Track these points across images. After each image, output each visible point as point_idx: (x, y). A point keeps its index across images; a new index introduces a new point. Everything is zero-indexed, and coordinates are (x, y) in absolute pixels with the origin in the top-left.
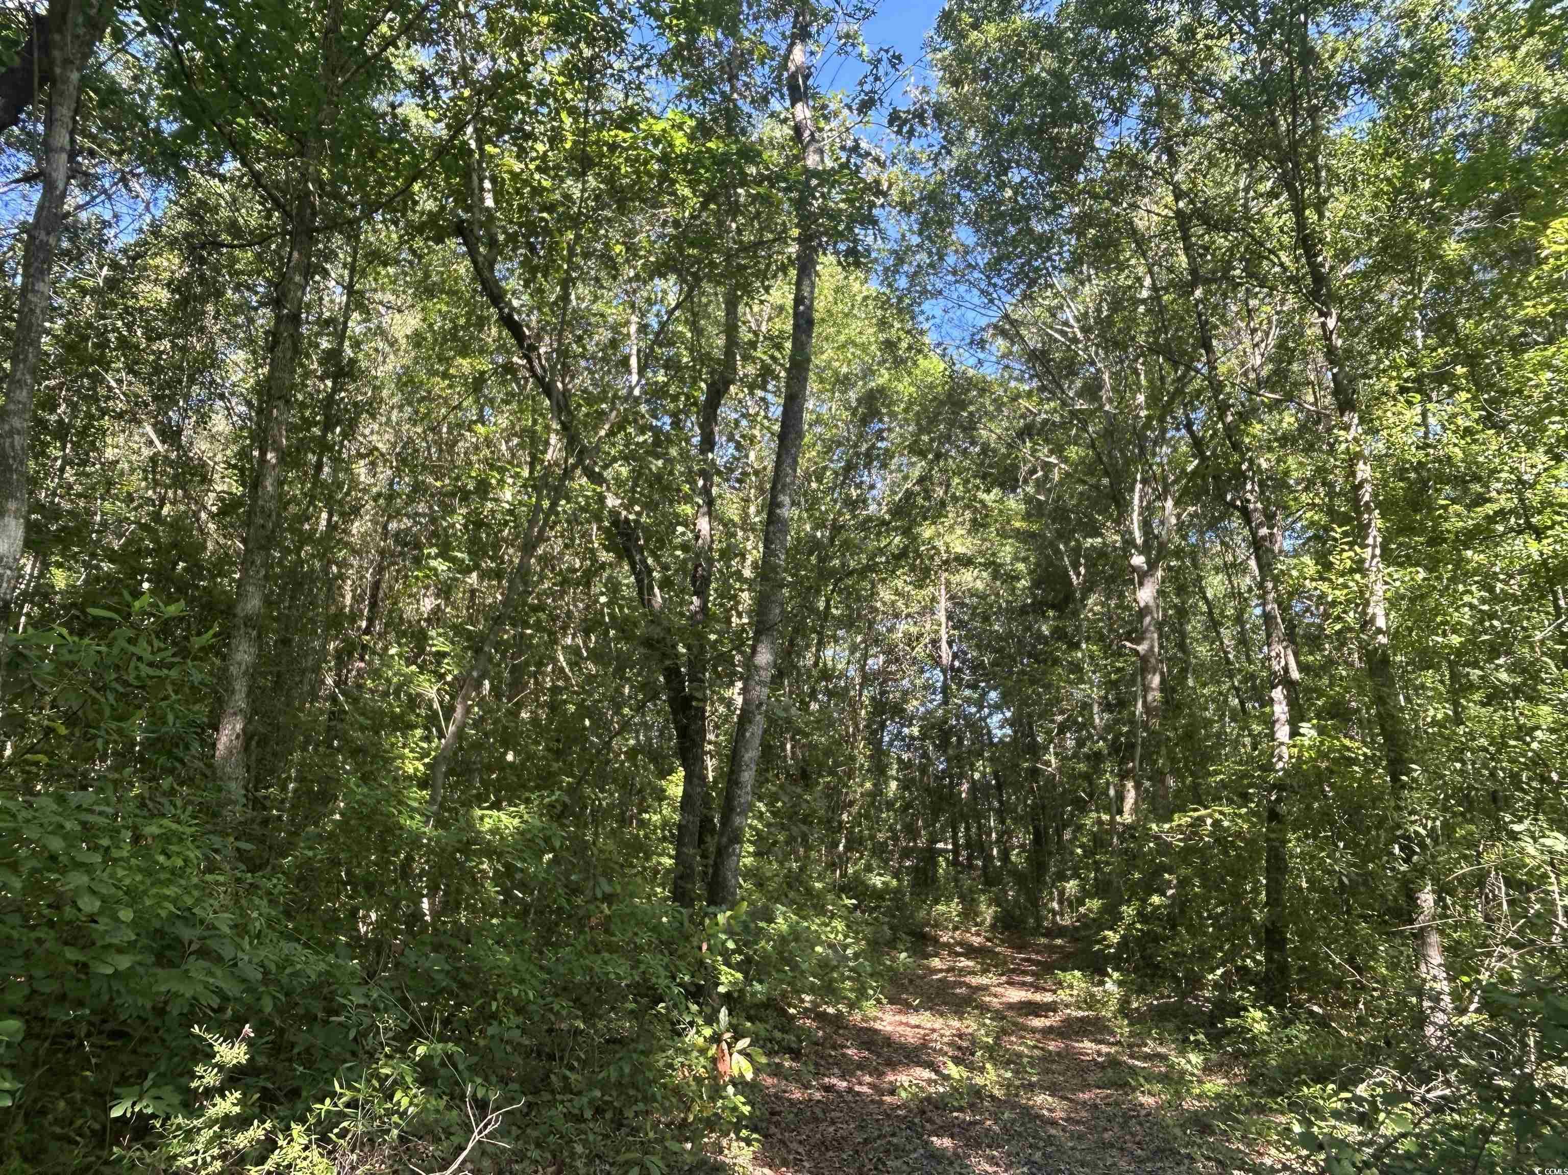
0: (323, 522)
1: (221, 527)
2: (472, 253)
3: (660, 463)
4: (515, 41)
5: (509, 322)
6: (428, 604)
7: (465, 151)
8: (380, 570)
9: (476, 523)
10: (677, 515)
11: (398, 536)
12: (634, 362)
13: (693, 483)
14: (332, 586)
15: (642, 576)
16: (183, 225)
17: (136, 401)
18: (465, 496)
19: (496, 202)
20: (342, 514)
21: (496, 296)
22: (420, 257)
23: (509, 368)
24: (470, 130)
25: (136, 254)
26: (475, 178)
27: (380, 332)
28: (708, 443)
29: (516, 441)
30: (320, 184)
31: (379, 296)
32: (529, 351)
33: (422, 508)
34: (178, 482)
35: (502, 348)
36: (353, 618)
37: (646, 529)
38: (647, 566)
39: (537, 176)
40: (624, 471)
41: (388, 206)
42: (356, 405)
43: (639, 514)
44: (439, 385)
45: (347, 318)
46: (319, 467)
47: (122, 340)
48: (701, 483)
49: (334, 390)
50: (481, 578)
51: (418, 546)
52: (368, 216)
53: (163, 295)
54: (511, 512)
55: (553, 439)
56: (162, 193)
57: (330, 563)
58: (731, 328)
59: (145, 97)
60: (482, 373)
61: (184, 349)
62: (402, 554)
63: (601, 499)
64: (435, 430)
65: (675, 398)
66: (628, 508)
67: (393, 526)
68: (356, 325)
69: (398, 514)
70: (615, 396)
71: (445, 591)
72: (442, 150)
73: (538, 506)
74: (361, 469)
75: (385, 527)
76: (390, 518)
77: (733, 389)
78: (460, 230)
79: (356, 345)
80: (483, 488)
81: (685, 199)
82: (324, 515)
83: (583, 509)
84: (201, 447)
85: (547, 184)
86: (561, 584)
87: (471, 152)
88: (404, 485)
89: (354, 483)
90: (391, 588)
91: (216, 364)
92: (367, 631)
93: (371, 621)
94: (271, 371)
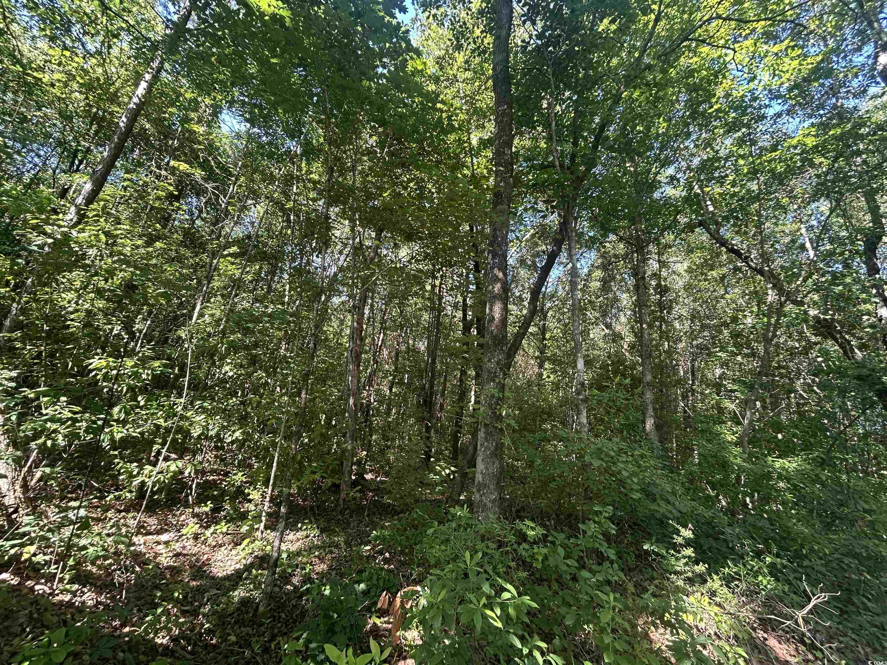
0: (667, 346)
1: (631, 354)
2: (708, 230)
3: (840, 287)
4: (708, 144)
5: (732, 250)
6: (718, 372)
7: (697, 195)
8: (693, 360)
9: (736, 335)
10: (860, 311)
11: (697, 346)
12: (808, 245)
13: (868, 293)
14: (674, 369)
15: (844, 345)
16: (599, 261)
17: (597, 319)
18: (726, 325)
19: (714, 207)
20: (673, 342)
21: (723, 243)
22: (685, 240)
23: (737, 269)
24: (696, 187)
25: (589, 275)
26: (702, 203)
27: (674, 272)
28: (873, 270)
29: (747, 297)
30: (643, 231)
31: (671, 260)
32: (746, 259)
33: (706, 333)
34: (614, 341)
35: (731, 262)
36: (686, 380)
37: (839, 322)
38: (846, 340)
39: (732, 189)
40: (816, 297)
41: (669, 228)
42: (670, 300)
43: (833, 315)
44: (704, 285)
45: (660, 271)
46: (661, 326)
47: (589, 301)
48: (874, 291)
49: (661, 298)
50: (743, 358)
51: (708, 349)
52: (662, 234)
53: (598, 284)
54: (753, 327)
55: (770, 292)
56: (592, 254)
57: (672, 360)
58: (874, 210)
59: (583, 228)
60: (723, 275)
61: (607, 299)
62: (701, 353)
63: (806, 312)
64: (705, 302)
65: (842, 254)
66: (825, 313)
67: (695, 343)
68: (664, 273)
69: (696, 338)
70: (801, 264)
71: (725, 364)
72: (687, 200)
73: (769, 323)
74: (677, 325)
75: (691, 343)
76: (693, 340)
78: (701, 224)
79: (665, 279)
80: (735, 319)
81: (821, 163)
82: (666, 343)
83: (795, 319)
84: (618, 328)
85: (737, 190)
86: (791, 355)
87: (699, 194)
88: (697, 326)
89: (675, 329)
90: (699, 367)
91: (618, 300)
92: (692, 385)
93: (693, 381)
94: (638, 297)
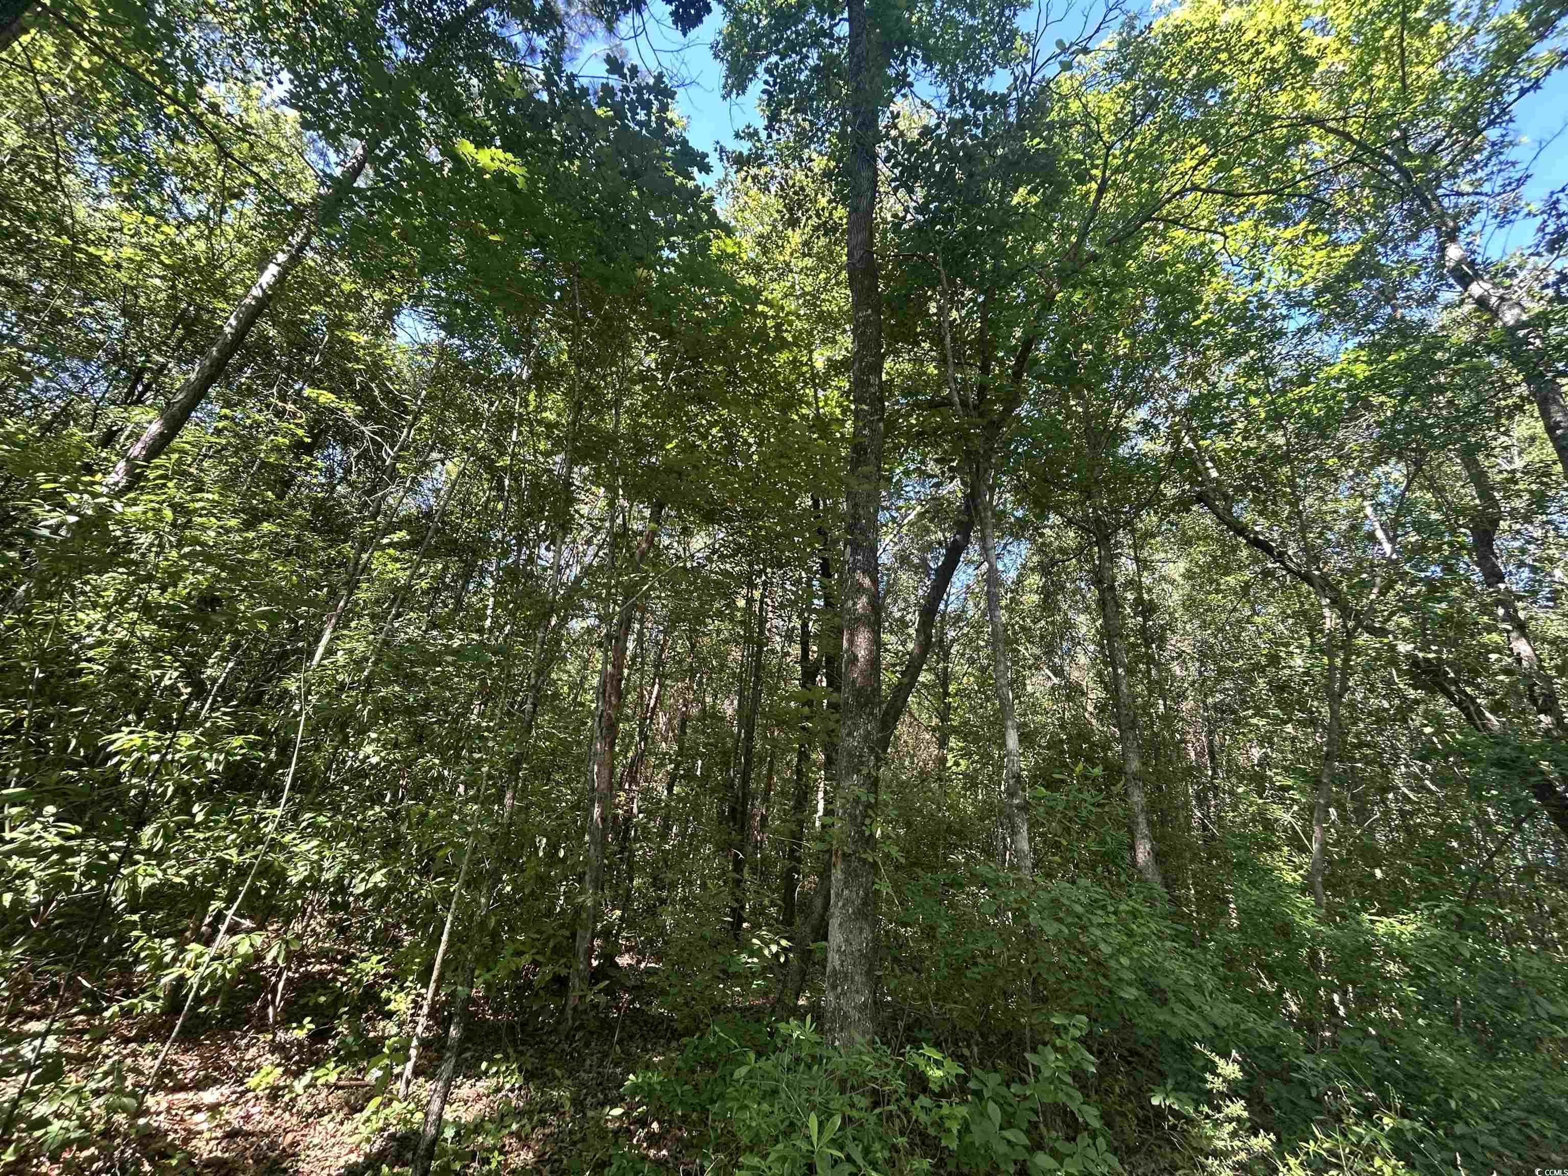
0: (1162, 707)
1: (1101, 721)
2: (1214, 509)
3: (1444, 605)
4: (1199, 373)
5: (1255, 542)
6: (1256, 753)
7: (1189, 452)
8: (1210, 733)
9: (1279, 687)
10: (1484, 645)
11: (1215, 707)
12: (1380, 534)
13: (1492, 614)
14: (1179, 746)
15: (1466, 705)
16: (1036, 559)
17: (1037, 658)
18: (1262, 670)
19: (1219, 471)
20: (1173, 699)
21: (1241, 530)
22: (1176, 524)
23: (1267, 574)
24: (1186, 439)
25: (1019, 581)
26: (1199, 464)
27: (1163, 578)
28: (1494, 576)
29: (1290, 621)
30: (1105, 509)
31: (1156, 557)
32: (1280, 557)
33: (1228, 684)
34: (1069, 698)
35: (1256, 561)
36: (1200, 768)
37: (1450, 664)
38: (1467, 695)
39: (1245, 443)
40: (1406, 622)
41: (1149, 504)
42: (1161, 626)
43: (1439, 652)
44: (1215, 599)
45: (1140, 576)
46: (1149, 671)
47: (1021, 627)
48: (1501, 611)
49: (1145, 622)
50: (1296, 728)
51: (1234, 712)
52: (1138, 515)
53: (1035, 598)
54: (1306, 673)
55: (1327, 612)
56: (1022, 547)
57: (1173, 732)
58: (1479, 478)
59: (1004, 504)
60: (1246, 583)
61: (1053, 623)
62: (1222, 719)
63: (1392, 648)
64: (1221, 630)
65: (1438, 549)
66: (1425, 648)
67: (1210, 700)
68: (1146, 579)
69: (1212, 693)
70: (1372, 566)
71: (1266, 740)
72: (1172, 459)
73: (1332, 667)
74: (1176, 669)
75: (1204, 702)
76: (1206, 696)
77: (1503, 525)
78: (1200, 499)
79: (1149, 591)
80: (1274, 660)
81: (1382, 404)
82: (1161, 702)
83: (1375, 659)
84: (1075, 675)
85: (1253, 444)
86: (1377, 722)
87: (1192, 451)
88: (1211, 671)
89: (1173, 677)
90: (1222, 745)
91: (1071, 626)
92: (1213, 778)
93: (1214, 770)
94: (1105, 621)
